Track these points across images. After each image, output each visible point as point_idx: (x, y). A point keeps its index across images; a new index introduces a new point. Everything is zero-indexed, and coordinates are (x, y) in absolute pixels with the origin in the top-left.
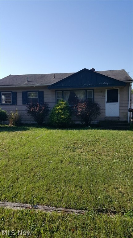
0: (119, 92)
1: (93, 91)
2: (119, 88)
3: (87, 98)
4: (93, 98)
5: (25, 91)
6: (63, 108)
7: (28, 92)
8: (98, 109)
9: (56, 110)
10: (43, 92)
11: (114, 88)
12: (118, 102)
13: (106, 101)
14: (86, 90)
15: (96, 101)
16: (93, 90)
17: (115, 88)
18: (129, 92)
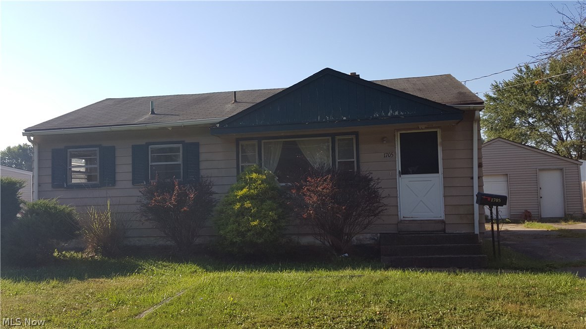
0: (439, 140)
1: (354, 137)
2: (439, 127)
3: (338, 161)
4: (355, 160)
5: (143, 142)
6: (257, 195)
7: (150, 147)
8: (373, 196)
9: (234, 203)
10: (197, 145)
11: (423, 128)
12: (438, 173)
13: (399, 167)
14: (333, 136)
15: (365, 169)
16: (356, 134)
17: (426, 128)
18: (472, 140)
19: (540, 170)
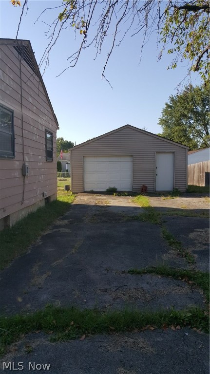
19: (157, 153)
